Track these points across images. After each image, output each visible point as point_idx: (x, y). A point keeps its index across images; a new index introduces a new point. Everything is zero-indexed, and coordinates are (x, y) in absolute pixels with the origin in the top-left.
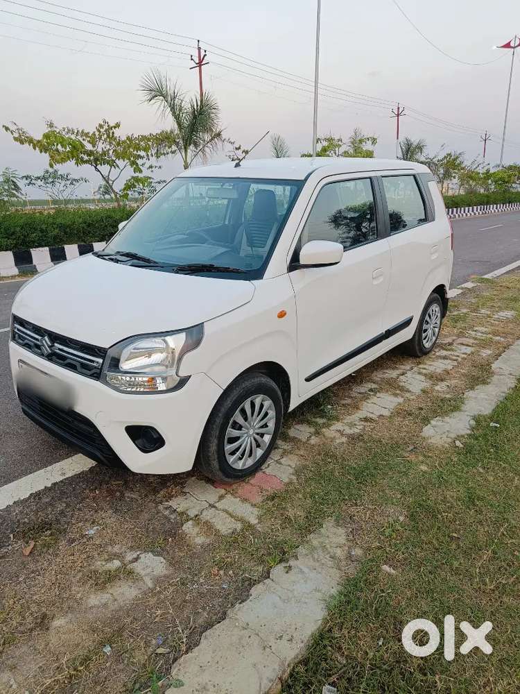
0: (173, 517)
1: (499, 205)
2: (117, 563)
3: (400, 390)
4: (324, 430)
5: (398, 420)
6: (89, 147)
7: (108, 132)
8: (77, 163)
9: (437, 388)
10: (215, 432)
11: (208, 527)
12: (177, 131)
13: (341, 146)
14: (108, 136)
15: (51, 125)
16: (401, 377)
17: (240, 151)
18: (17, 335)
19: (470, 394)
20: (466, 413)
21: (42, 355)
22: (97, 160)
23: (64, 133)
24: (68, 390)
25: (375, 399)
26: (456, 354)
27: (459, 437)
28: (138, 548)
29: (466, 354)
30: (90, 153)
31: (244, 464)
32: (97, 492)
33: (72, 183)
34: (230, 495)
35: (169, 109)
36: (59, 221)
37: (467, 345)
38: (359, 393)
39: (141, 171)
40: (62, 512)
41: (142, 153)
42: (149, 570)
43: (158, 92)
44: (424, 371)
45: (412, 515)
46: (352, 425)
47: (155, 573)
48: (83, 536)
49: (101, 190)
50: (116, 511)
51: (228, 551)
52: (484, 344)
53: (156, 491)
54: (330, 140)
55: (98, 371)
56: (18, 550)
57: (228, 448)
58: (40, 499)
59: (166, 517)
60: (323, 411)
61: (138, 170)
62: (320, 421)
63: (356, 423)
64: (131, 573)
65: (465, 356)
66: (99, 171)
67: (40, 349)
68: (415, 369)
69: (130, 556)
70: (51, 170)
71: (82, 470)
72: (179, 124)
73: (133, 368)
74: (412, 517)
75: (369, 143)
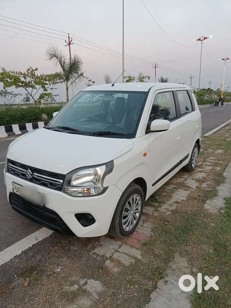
0: (98, 258)
1: (199, 105)
2: (76, 287)
3: (187, 187)
4: (159, 208)
5: (190, 202)
6: (23, 79)
7: (32, 73)
8: (16, 87)
9: (203, 186)
10: (118, 214)
11: (119, 263)
12: (63, 73)
13: (134, 80)
14: (32, 74)
15: (4, 69)
16: (185, 181)
17: (91, 82)
18: (10, 169)
19: (219, 188)
20: (221, 197)
21: (26, 179)
22: (26, 85)
23: (10, 73)
24: (43, 197)
25: (177, 193)
26: (205, 170)
27: (221, 209)
28: (85, 277)
29: (209, 169)
30: (22, 82)
31: (129, 229)
32: (56, 248)
33: (14, 96)
34: (124, 245)
35: (59, 63)
36: (9, 113)
37: (209, 166)
38: (169, 190)
39: (47, 91)
40: (40, 260)
41: (47, 82)
42: (94, 289)
43: (54, 55)
44: (194, 178)
45: (215, 249)
46: (171, 206)
47: (97, 290)
48: (54, 273)
49: (25, 99)
50: (68, 257)
51: (132, 275)
52: (216, 165)
53: (86, 245)
54: (130, 77)
55: (61, 186)
56: (20, 284)
57: (123, 221)
58: (27, 254)
59: (95, 259)
60: (156, 199)
61: (45, 90)
62: (156, 204)
63: (173, 204)
64: (85, 291)
65: (210, 171)
66: (27, 90)
67: (25, 176)
68: (190, 177)
69: (82, 282)
70: (4, 90)
71: (46, 237)
72: (64, 70)
73: (78, 184)
74: (215, 250)
75: (147, 78)
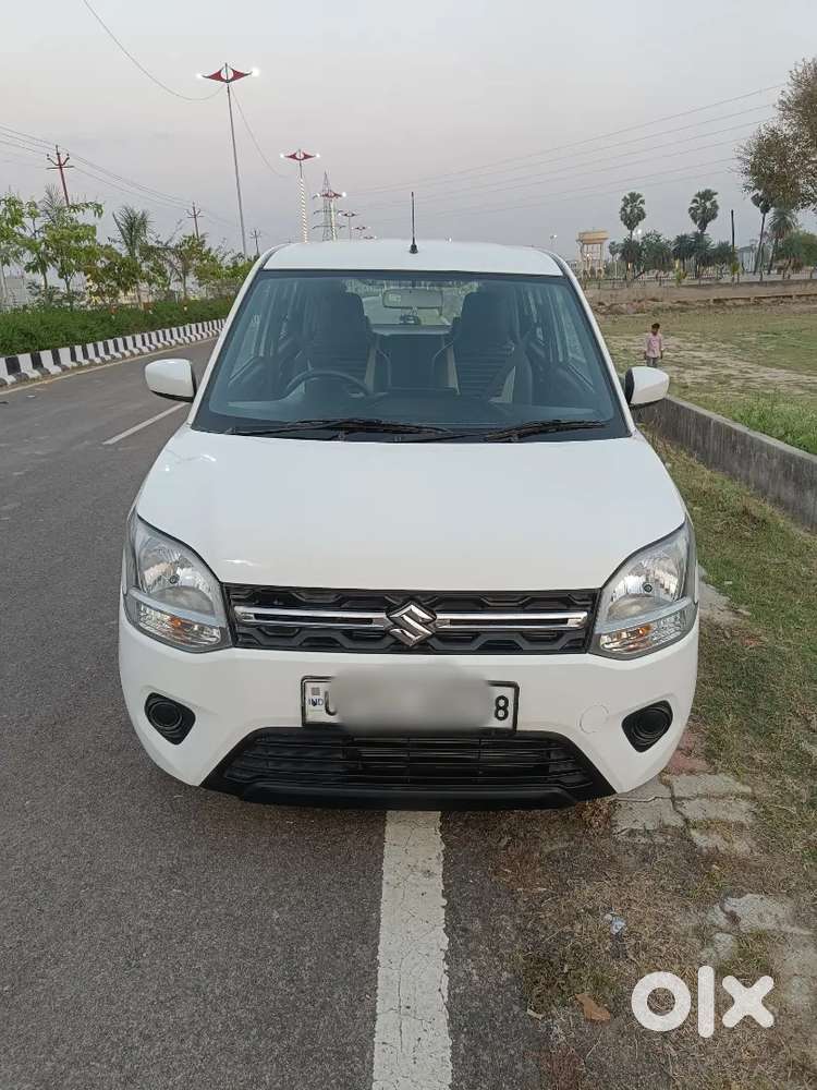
2: (726, 938)
27: (731, 607)
64: (760, 936)
69: (717, 919)
75: (90, 211)
